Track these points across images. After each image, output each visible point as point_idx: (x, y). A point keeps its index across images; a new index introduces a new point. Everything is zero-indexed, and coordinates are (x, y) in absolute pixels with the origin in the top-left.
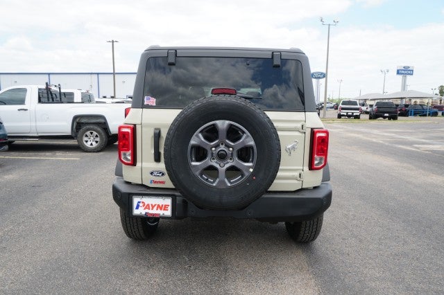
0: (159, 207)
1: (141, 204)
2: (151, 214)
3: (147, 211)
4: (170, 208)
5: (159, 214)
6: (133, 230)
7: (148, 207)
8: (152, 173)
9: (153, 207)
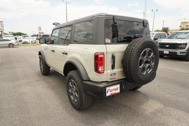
0: (115, 89)
1: (109, 91)
2: (113, 94)
3: (111, 93)
4: (119, 89)
5: (115, 93)
6: (87, 105)
7: (111, 91)
8: (111, 75)
9: (113, 90)
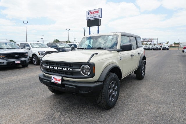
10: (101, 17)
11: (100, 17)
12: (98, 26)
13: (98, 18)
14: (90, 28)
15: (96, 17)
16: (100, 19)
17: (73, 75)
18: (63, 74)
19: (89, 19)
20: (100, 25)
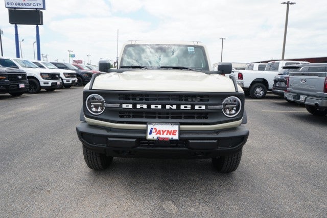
10: (44, 8)
11: (42, 7)
12: (37, 25)
13: (36, 9)
14: (16, 28)
15: (32, 7)
16: (42, 12)
17: (206, 118)
18: (180, 118)
19: (14, 6)
20: (42, 24)
